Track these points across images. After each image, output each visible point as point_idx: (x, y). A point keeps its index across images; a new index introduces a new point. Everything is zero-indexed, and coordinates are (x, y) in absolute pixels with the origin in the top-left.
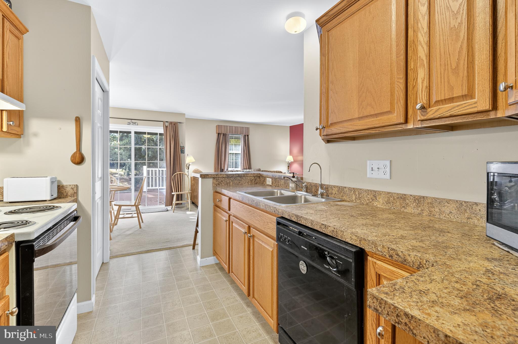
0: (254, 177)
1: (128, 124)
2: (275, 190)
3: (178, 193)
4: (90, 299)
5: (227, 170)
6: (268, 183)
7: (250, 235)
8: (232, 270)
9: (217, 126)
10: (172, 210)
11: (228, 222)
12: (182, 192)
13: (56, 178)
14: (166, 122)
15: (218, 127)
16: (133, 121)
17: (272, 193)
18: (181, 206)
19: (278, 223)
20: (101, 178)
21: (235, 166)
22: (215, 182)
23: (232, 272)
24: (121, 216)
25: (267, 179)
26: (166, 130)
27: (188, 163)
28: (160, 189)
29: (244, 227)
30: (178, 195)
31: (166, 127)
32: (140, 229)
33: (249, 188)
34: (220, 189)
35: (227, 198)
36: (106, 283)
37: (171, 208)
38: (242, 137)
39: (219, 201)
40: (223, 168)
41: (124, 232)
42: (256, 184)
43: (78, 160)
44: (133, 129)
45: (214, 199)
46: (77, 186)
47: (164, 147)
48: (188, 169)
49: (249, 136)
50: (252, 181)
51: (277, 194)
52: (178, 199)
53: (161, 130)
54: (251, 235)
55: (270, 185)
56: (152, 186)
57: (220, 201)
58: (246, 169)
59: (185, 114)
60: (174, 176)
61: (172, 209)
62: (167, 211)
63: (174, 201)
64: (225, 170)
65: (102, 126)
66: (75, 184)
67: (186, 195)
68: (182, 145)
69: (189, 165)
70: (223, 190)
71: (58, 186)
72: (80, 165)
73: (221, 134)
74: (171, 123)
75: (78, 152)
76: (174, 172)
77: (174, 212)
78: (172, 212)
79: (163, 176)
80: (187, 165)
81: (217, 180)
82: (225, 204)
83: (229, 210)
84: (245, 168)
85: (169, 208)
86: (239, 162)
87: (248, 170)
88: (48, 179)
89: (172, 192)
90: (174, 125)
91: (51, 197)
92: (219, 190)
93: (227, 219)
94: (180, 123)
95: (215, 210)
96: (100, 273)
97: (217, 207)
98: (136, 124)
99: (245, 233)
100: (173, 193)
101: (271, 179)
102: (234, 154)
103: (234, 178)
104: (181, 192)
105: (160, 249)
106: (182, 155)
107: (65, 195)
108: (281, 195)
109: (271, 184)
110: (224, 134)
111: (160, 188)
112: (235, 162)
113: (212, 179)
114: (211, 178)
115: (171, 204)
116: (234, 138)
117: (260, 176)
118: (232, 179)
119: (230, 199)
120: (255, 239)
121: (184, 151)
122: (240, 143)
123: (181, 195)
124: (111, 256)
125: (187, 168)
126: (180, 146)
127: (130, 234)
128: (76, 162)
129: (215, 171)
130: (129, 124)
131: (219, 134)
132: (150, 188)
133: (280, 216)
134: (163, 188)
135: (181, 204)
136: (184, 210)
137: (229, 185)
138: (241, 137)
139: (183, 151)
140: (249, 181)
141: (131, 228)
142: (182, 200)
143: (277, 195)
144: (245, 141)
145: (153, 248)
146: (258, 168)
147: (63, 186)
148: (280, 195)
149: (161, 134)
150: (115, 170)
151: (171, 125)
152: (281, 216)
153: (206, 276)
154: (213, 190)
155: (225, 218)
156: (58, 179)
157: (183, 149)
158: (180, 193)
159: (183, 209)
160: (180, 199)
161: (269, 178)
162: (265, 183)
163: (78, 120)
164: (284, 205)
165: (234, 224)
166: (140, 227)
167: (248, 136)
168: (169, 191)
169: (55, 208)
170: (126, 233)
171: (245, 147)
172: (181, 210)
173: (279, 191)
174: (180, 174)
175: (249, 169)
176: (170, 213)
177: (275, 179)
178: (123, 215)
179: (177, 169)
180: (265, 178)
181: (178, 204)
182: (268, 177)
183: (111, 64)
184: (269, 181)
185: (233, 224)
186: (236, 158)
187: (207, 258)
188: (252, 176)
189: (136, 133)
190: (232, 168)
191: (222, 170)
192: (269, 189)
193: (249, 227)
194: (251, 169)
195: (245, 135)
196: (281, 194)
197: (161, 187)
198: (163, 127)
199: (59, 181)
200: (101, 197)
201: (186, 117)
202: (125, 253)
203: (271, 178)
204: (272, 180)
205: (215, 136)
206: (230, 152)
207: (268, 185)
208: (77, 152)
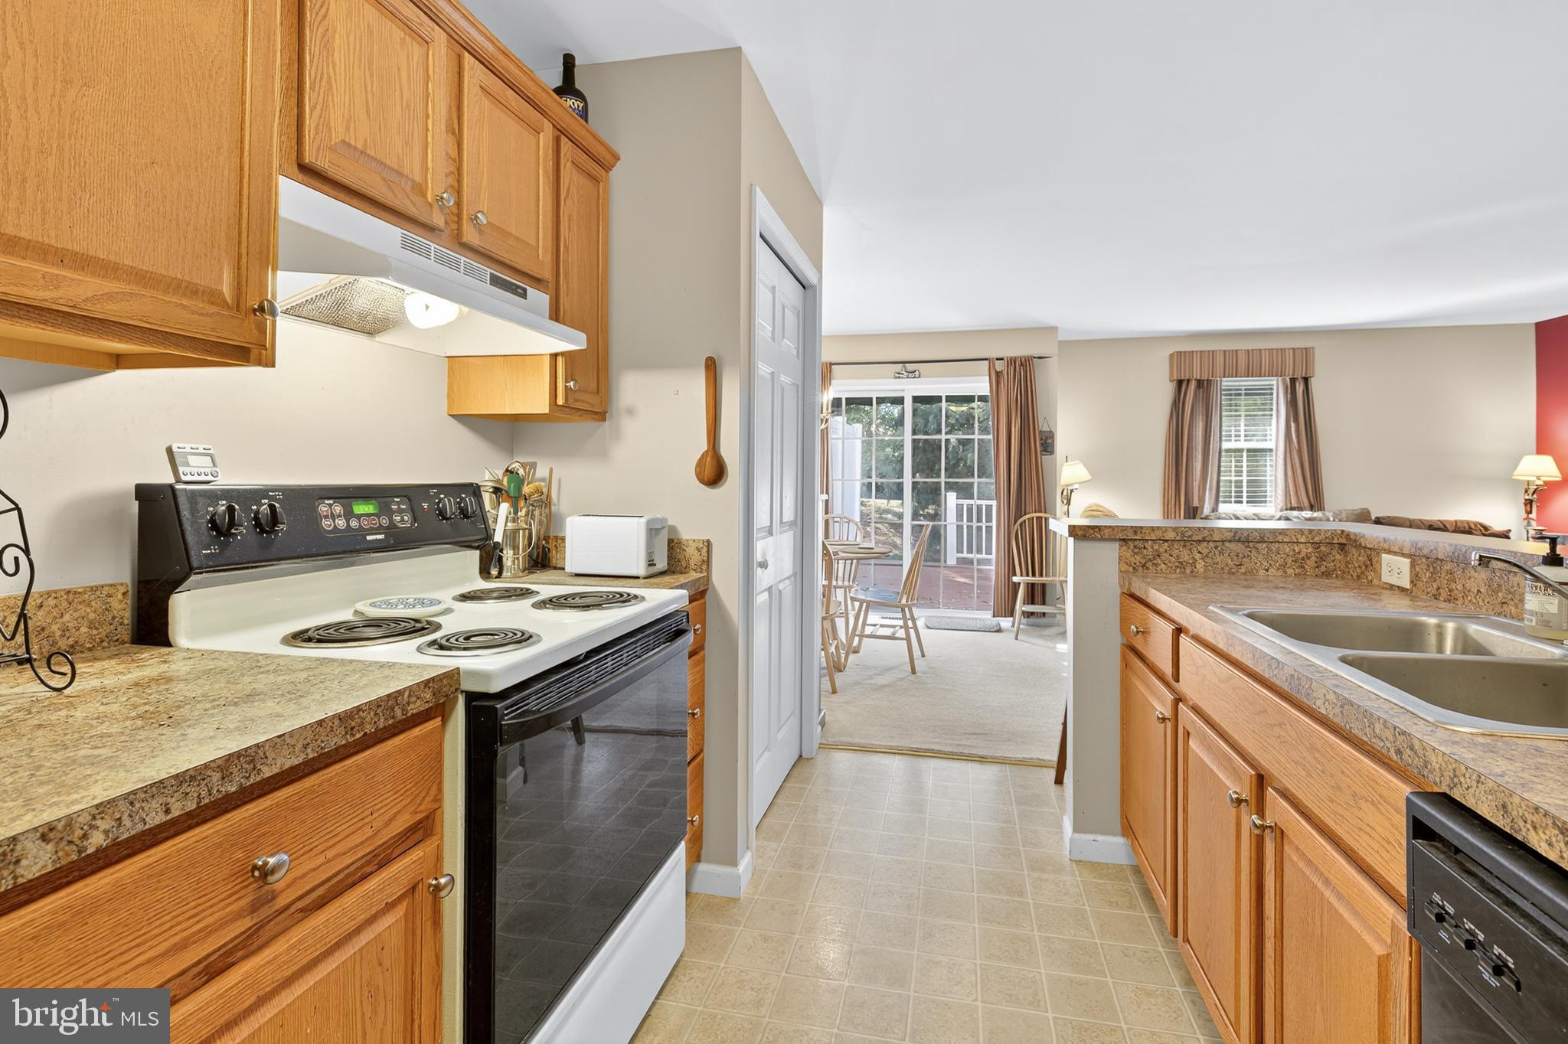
0: (1316, 545)
1: (896, 378)
2: (1424, 619)
3: (1031, 579)
4: (734, 863)
5: (1215, 509)
6: (1386, 578)
7: (1258, 822)
8: (1185, 932)
9: (1171, 356)
10: (1013, 632)
11: (1169, 724)
12: (1044, 579)
13: (663, 520)
14: (998, 359)
15: (1179, 359)
16: (907, 367)
17: (1409, 635)
18: (1042, 621)
19: (1420, 829)
20: (793, 524)
21: (1248, 497)
22: (1128, 555)
23: (1188, 941)
24: (868, 630)
25: (1386, 558)
26: (998, 383)
27: (1067, 483)
28: (980, 562)
29: (1235, 773)
30: (1031, 587)
31: (998, 374)
32: (912, 677)
33: (1278, 595)
34: (1143, 585)
35: (1169, 629)
36: (792, 823)
37: (1011, 624)
38: (1276, 384)
39: (1138, 632)
40: (1196, 503)
41: (870, 677)
42: (1327, 574)
43: (709, 471)
44: (910, 388)
45: (1124, 622)
46: (709, 544)
47: (990, 437)
48: (1069, 503)
49: (1313, 382)
50: (1301, 562)
51: (1441, 636)
52: (1031, 599)
53: (981, 385)
54: (1269, 822)
55: (1402, 590)
56: (970, 551)
57: (1144, 633)
58: (1300, 509)
59: (1057, 328)
60: (1021, 525)
61: (1013, 626)
62: (999, 631)
63: (1020, 607)
64: (1207, 510)
65: (800, 383)
66: (706, 538)
67: (1058, 586)
68: (1045, 428)
69: (1072, 491)
70: (1153, 591)
71: (670, 541)
72: (715, 488)
73: (1188, 381)
74: (1012, 361)
75: (710, 453)
76: (1020, 512)
77: (1016, 639)
78: (1013, 636)
79: (969, 524)
80: (1065, 492)
81: (1138, 550)
82: (1160, 650)
83: (1177, 680)
84: (1294, 504)
85: (1006, 623)
86: (1266, 481)
87: (1308, 514)
88: (643, 520)
89: (1015, 574)
90: (1022, 364)
91: (647, 570)
92: (1138, 588)
93: (1168, 714)
94: (1039, 358)
95: (1126, 665)
96: (786, 784)
97: (1133, 652)
98: (917, 373)
99: (1239, 801)
100: (1015, 579)
101: (1406, 562)
102: (1245, 454)
103: (1212, 544)
104: (1041, 575)
105: (952, 753)
106: (1046, 458)
107: (684, 565)
108: (1464, 652)
109: (1408, 586)
110: (1200, 383)
111: (979, 556)
112: (1248, 481)
113: (1116, 545)
114: (1111, 540)
115: (1011, 614)
116: (1243, 392)
117: (1345, 544)
118: (1203, 548)
119: (1179, 631)
120: (1286, 848)
121: (1053, 445)
122: (1271, 410)
123: (1043, 585)
124: (823, 742)
125: (1065, 502)
126: (1041, 432)
127: (884, 686)
128: (706, 479)
129: (1167, 515)
130: (898, 375)
131: (1180, 382)
132: (965, 555)
133: (1436, 790)
134: (990, 560)
135: (1044, 614)
136: (1049, 636)
137: (1188, 571)
138: (1275, 387)
139: (1047, 444)
140: (1289, 560)
141: (889, 669)
142: (1044, 603)
143: (1440, 649)
144: (1292, 403)
145: (932, 747)
146: (1357, 505)
147: (679, 542)
148: (1454, 651)
149: (982, 399)
150: (885, 501)
151: (1012, 368)
152: (1444, 789)
153: (1087, 908)
154: (1121, 587)
155: (1162, 707)
156: (670, 523)
157: (1050, 441)
158: (1037, 579)
159: (1047, 632)
160: (1038, 597)
161: (1395, 553)
162: (1371, 575)
163: (712, 367)
164: (1467, 726)
165: (1193, 744)
166: (914, 672)
167: (1306, 380)
168: (1003, 570)
169: (632, 598)
170: (872, 682)
171: (1293, 425)
172: (1041, 636)
173: (1450, 626)
174: (1039, 519)
175: (1312, 508)
176: (1005, 640)
177: (1425, 563)
178: (873, 628)
179: (1031, 502)
180: (1371, 555)
181: (1032, 614)
182: (1389, 552)
183: (828, 214)
184: (1396, 570)
185: (1191, 743)
186: (1252, 466)
187: (1100, 838)
188: (1303, 540)
189: (917, 399)
190: (1236, 502)
191: (1193, 512)
192: (1395, 609)
193: (1261, 781)
194: (1321, 508)
195: (1293, 381)
196: (1467, 644)
197: (984, 556)
198: (988, 378)
199: (673, 529)
200: (795, 574)
201: (1060, 339)
202: (857, 740)
203: (1404, 555)
204: (1413, 566)
205: (1168, 390)
206: (1226, 445)
207: (1391, 587)
208: (707, 452)
